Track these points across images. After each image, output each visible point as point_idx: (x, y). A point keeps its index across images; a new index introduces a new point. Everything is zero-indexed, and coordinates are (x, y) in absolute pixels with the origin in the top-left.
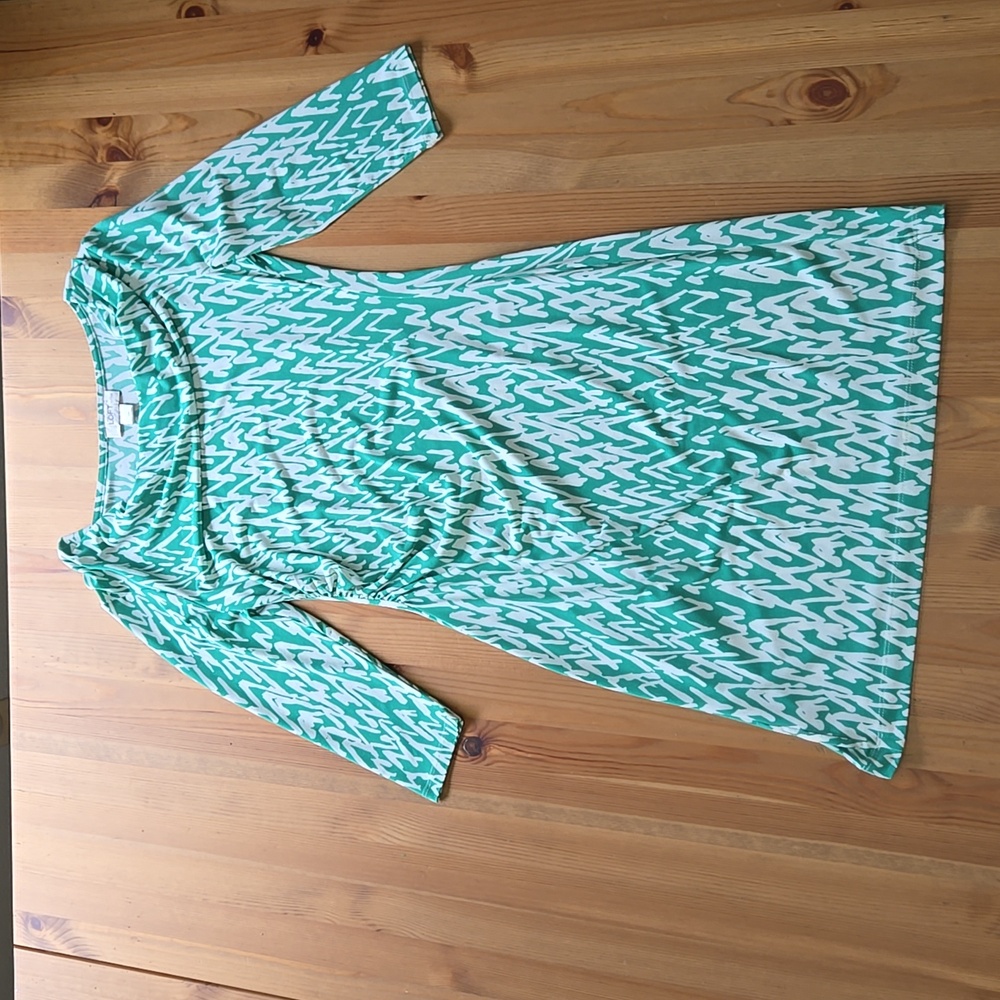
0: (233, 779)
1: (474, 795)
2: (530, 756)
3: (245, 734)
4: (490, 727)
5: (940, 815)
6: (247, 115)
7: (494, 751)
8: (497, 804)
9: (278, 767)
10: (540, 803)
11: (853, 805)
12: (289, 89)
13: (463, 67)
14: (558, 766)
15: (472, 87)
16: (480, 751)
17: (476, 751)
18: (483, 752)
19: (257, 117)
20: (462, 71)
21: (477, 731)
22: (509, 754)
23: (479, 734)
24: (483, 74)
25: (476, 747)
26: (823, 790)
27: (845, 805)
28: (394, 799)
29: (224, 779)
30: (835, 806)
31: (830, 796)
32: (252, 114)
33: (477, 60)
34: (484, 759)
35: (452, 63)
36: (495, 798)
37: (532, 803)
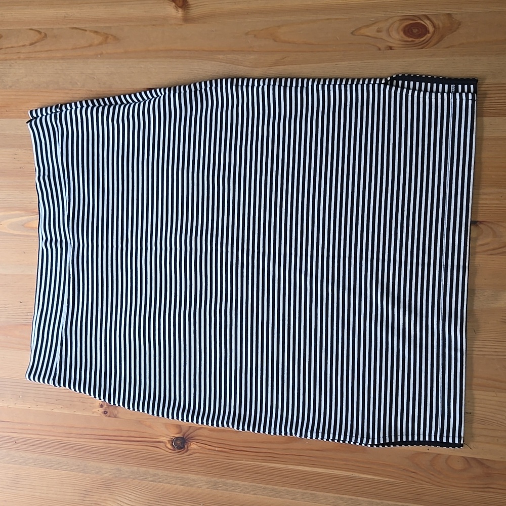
0: (16, 466)
1: (179, 475)
2: (217, 449)
3: (25, 436)
4: (191, 431)
5: (482, 486)
6: (37, 33)
7: (193, 446)
8: (194, 481)
9: (48, 457)
10: (223, 480)
11: (427, 480)
12: (65, 17)
13: (180, 7)
14: (235, 456)
15: (186, 20)
16: (184, 446)
17: (182, 446)
18: (186, 447)
19: (43, 34)
20: (180, 10)
21: (182, 433)
22: (203, 448)
23: (184, 436)
24: (194, 12)
25: (181, 443)
26: (407, 470)
27: (422, 480)
28: (126, 478)
29: (10, 465)
30: (415, 481)
31: (412, 475)
32: (39, 32)
33: (190, 3)
34: (187, 451)
35: (174, 4)
36: (193, 477)
37: (217, 480)
